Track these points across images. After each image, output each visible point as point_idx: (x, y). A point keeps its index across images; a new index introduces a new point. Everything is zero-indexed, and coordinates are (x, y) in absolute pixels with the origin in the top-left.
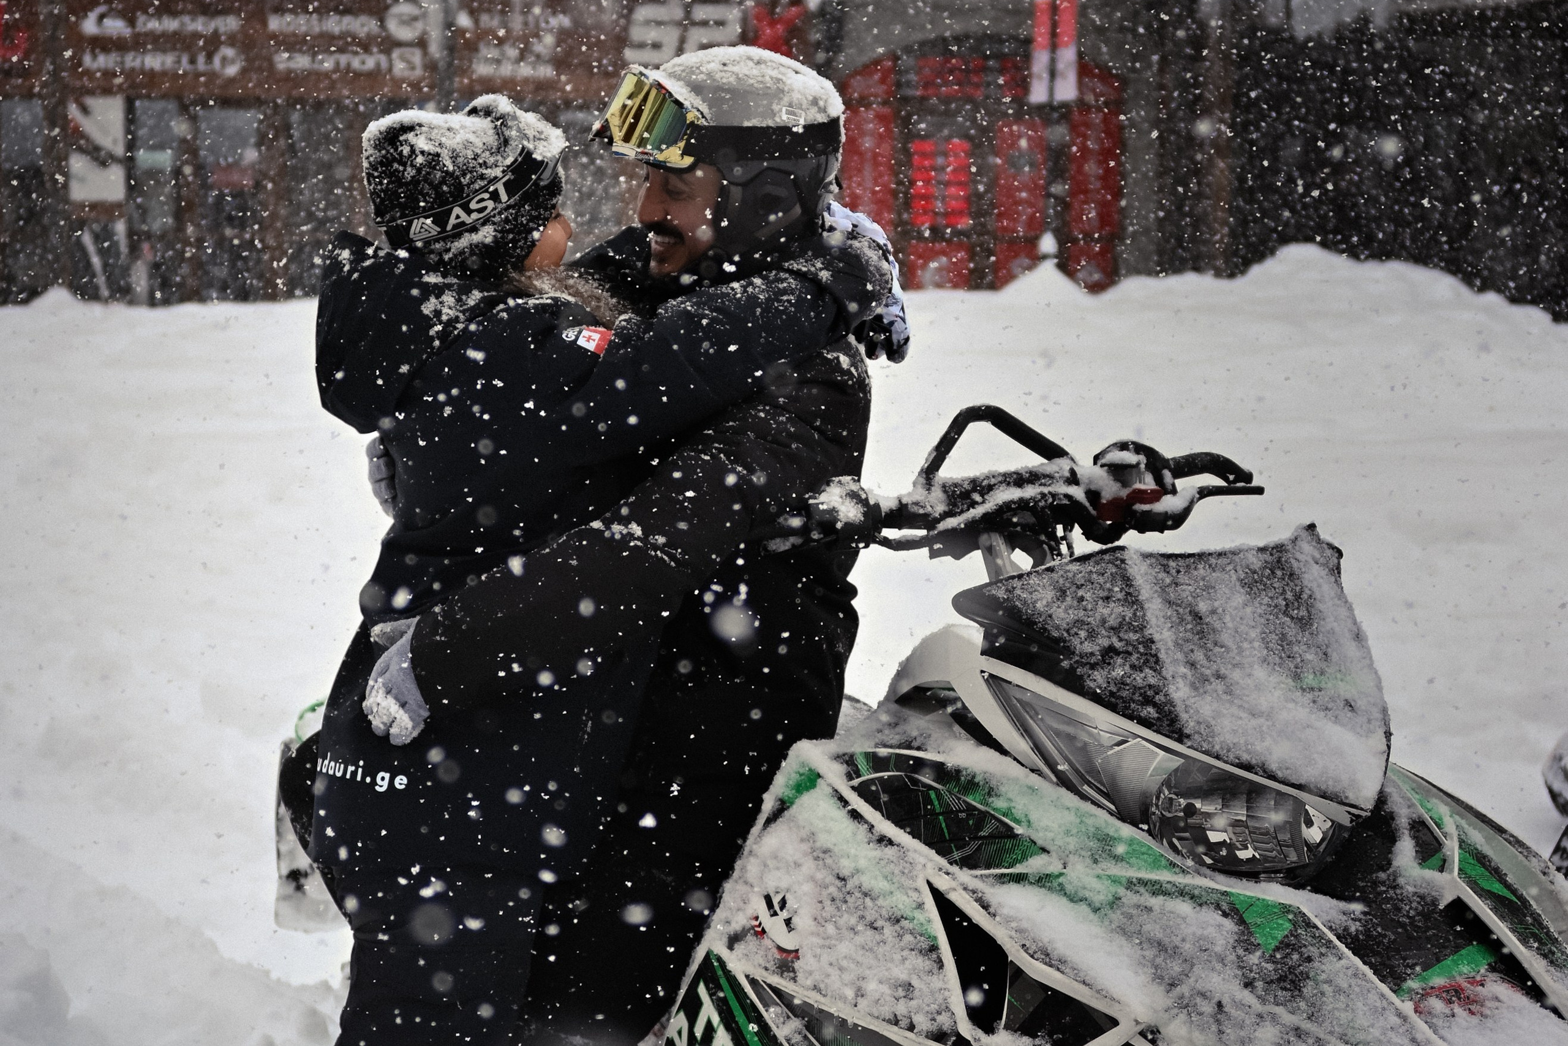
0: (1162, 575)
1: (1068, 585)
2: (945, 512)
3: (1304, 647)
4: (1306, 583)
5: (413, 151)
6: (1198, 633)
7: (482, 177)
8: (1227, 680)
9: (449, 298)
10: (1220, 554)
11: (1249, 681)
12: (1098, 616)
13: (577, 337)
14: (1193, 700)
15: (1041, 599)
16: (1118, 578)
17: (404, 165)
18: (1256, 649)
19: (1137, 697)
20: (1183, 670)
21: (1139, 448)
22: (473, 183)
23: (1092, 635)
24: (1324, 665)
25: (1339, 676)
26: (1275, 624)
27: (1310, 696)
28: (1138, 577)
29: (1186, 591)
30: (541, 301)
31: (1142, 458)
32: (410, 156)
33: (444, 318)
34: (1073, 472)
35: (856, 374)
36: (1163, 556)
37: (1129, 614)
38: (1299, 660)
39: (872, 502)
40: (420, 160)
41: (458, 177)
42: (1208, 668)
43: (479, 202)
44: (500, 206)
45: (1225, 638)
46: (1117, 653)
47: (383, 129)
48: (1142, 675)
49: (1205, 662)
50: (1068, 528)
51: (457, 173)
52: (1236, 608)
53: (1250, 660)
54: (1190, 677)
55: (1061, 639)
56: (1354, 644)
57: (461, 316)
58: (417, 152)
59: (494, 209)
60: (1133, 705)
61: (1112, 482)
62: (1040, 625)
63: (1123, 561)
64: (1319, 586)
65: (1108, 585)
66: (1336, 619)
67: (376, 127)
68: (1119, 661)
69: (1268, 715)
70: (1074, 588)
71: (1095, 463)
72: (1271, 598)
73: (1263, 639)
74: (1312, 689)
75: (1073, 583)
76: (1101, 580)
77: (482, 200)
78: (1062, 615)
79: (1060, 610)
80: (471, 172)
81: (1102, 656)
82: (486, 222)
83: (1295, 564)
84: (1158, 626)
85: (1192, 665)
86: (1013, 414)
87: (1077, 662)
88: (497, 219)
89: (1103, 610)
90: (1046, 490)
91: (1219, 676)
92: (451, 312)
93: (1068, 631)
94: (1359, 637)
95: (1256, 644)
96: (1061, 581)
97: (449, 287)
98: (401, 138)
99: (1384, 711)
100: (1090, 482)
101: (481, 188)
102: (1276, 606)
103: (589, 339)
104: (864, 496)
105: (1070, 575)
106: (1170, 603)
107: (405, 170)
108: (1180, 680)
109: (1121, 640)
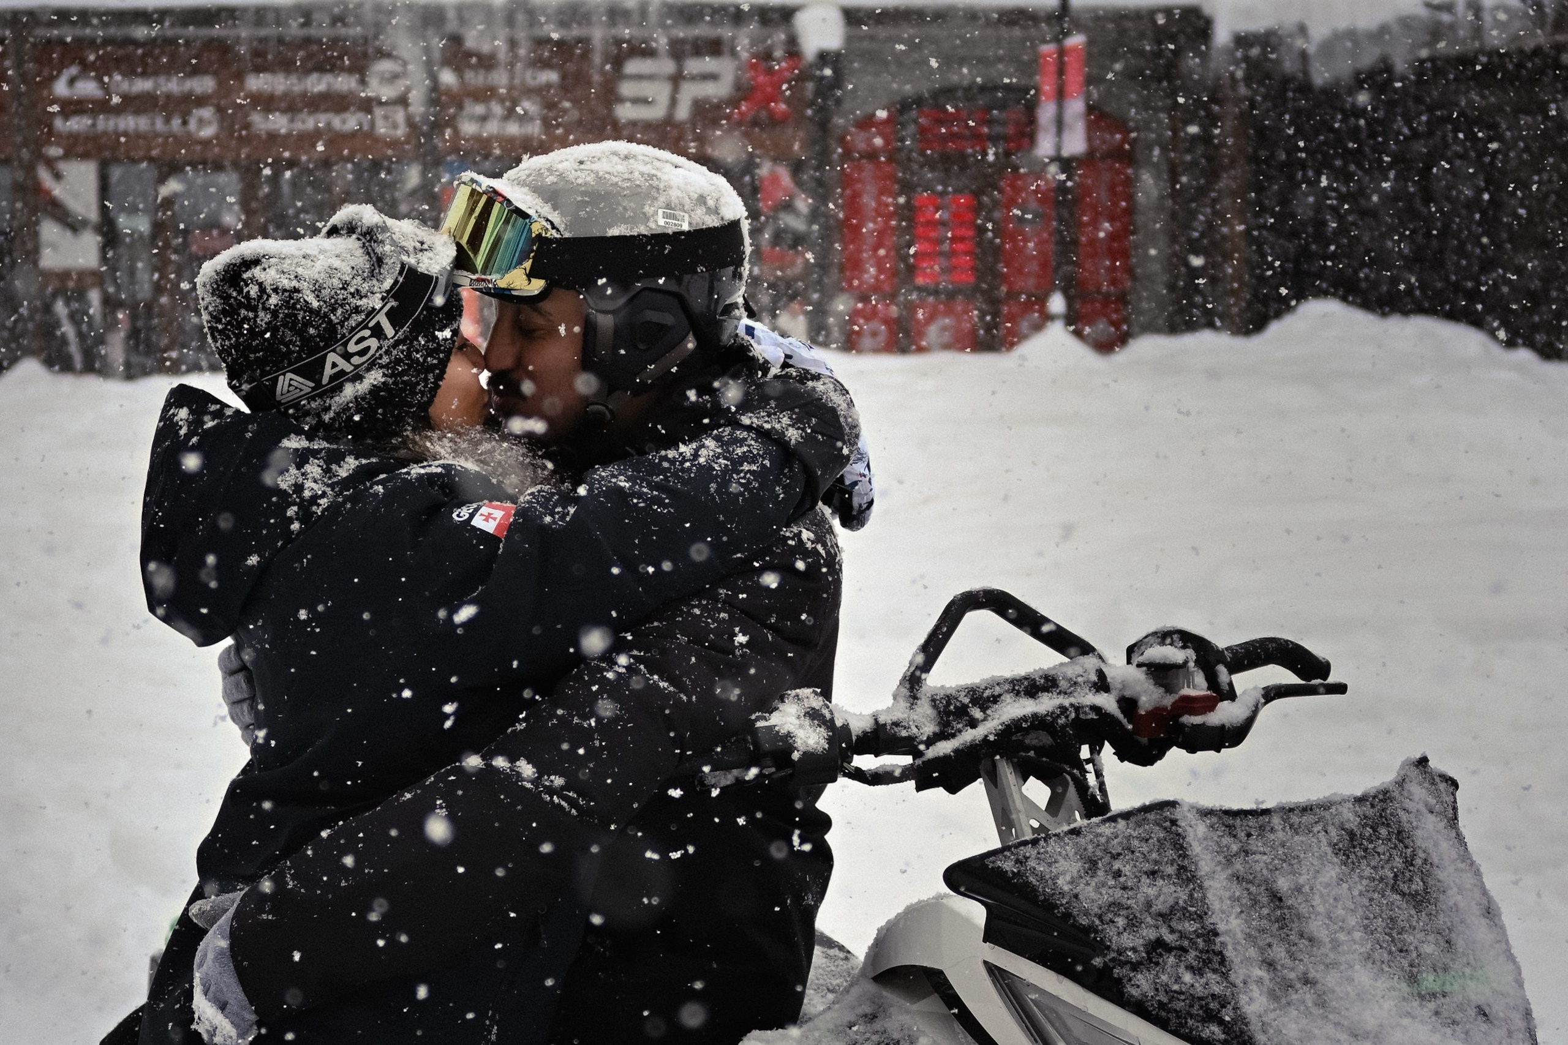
0: (1226, 840)
1: (1099, 853)
2: (935, 734)
3: (1420, 936)
4: (1419, 843)
5: (262, 289)
6: (1277, 921)
7: (357, 310)
8: (1319, 986)
9: (314, 469)
10: (1306, 809)
11: (1349, 989)
12: (1141, 898)
13: (472, 516)
14: (1272, 1016)
15: (1064, 873)
16: (1168, 844)
17: (254, 309)
18: (1356, 943)
19: (1195, 1010)
20: (1258, 972)
21: (1187, 639)
22: (347, 319)
23: (1133, 924)
24: (1446, 959)
25: (1468, 971)
26: (1380, 905)
27: (1432, 1005)
28: (1195, 844)
29: (1260, 862)
30: (428, 470)
31: (1190, 654)
32: (260, 297)
33: (307, 494)
34: (1101, 674)
35: (823, 552)
36: (1228, 813)
37: (1183, 896)
38: (1414, 955)
39: (839, 723)
40: (274, 300)
41: (326, 315)
42: (1292, 969)
43: (358, 343)
44: (386, 344)
45: (1316, 927)
46: (1169, 949)
47: (220, 267)
48: (1203, 981)
49: (1288, 962)
50: (1096, 750)
51: (324, 309)
52: (1327, 885)
53: (1349, 957)
54: (1267, 982)
55: (1092, 929)
56: (1484, 921)
57: (328, 490)
58: (269, 290)
59: (380, 348)
60: (1190, 1022)
61: (1152, 687)
62: (1062, 909)
63: (1174, 822)
64: (1436, 845)
65: (1154, 855)
66: (1460, 891)
67: (209, 269)
68: (1171, 960)
69: (1376, 1036)
70: (1107, 859)
71: (1129, 662)
72: (1374, 868)
73: (1366, 927)
74: (1434, 995)
75: (1106, 851)
76: (1145, 849)
77: (362, 339)
78: (1093, 895)
79: (1090, 889)
80: (342, 306)
81: (1148, 953)
82: (372, 365)
83: (1404, 817)
84: (1223, 912)
85: (1270, 965)
86: (1022, 600)
87: (1113, 960)
88: (385, 360)
89: (1148, 889)
90: (1066, 702)
91: (1307, 981)
92: (315, 486)
93: (1100, 917)
94: (1490, 912)
95: (1357, 935)
96: (1090, 848)
97: (315, 453)
98: (245, 276)
99: (1528, 1014)
100: (1124, 685)
101: (358, 325)
102: (1381, 879)
103: (487, 518)
104: (828, 716)
105: (1103, 840)
106: (1238, 878)
107: (256, 316)
108: (1254, 987)
109: (1172, 931)
